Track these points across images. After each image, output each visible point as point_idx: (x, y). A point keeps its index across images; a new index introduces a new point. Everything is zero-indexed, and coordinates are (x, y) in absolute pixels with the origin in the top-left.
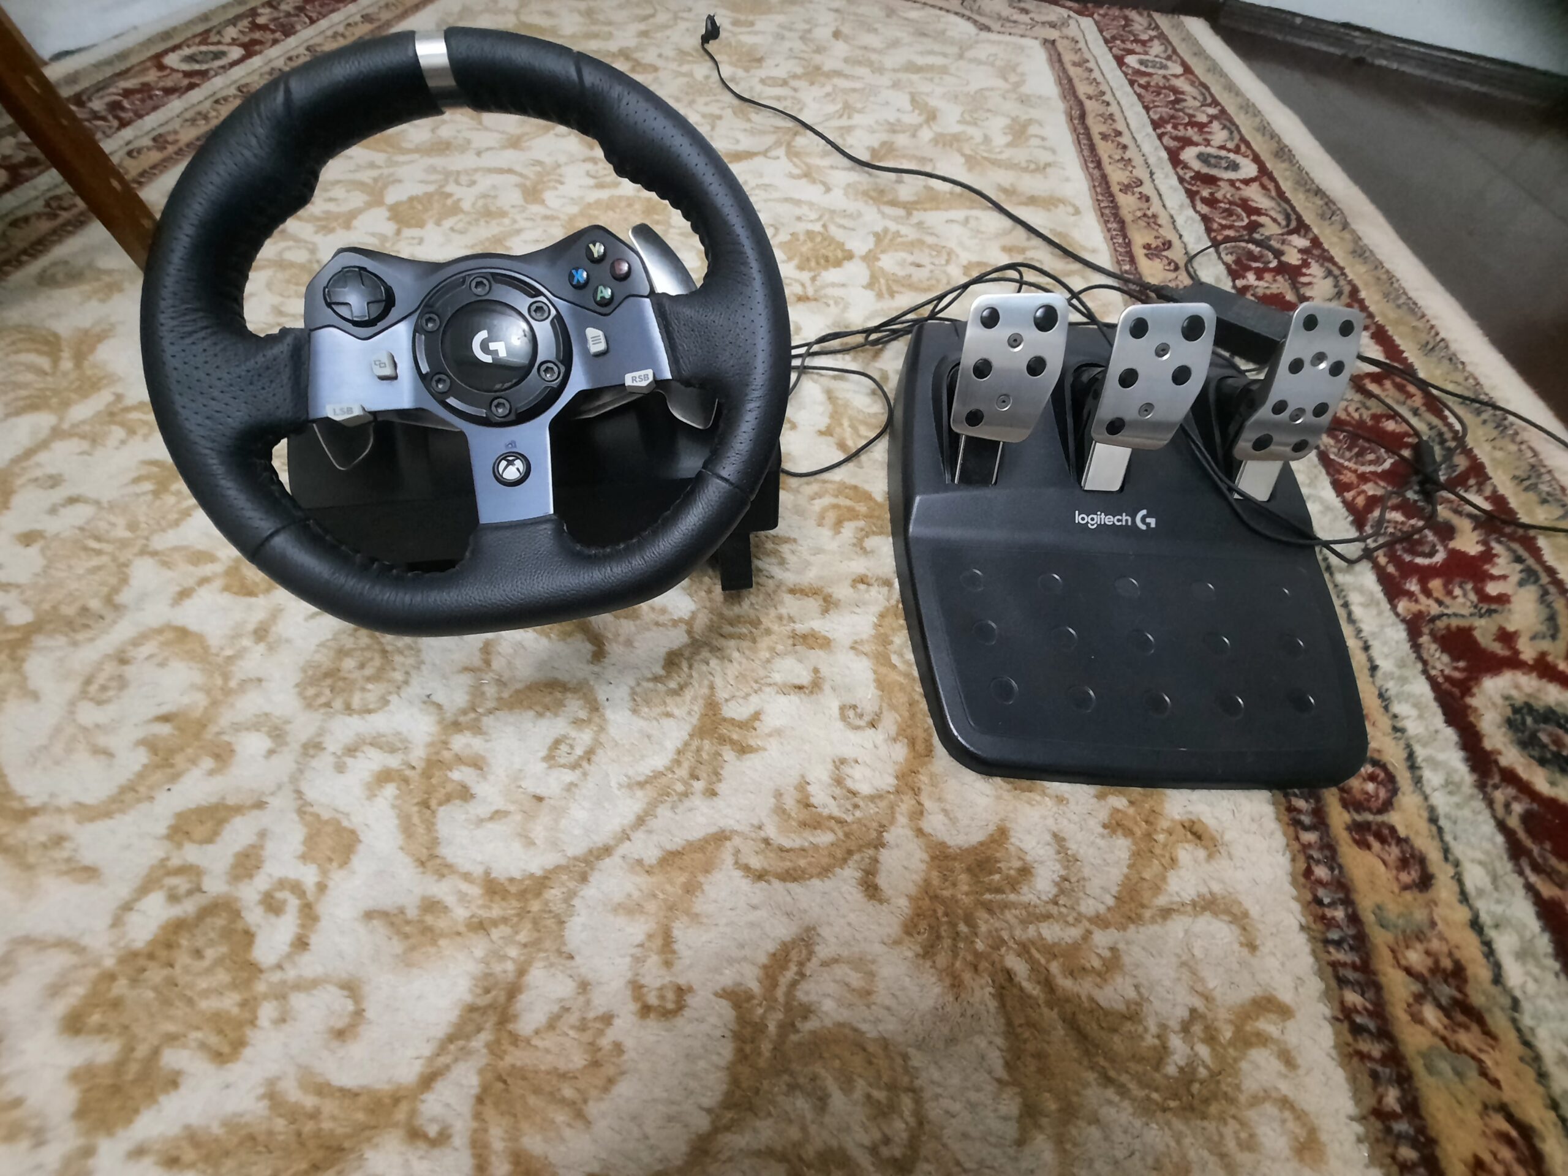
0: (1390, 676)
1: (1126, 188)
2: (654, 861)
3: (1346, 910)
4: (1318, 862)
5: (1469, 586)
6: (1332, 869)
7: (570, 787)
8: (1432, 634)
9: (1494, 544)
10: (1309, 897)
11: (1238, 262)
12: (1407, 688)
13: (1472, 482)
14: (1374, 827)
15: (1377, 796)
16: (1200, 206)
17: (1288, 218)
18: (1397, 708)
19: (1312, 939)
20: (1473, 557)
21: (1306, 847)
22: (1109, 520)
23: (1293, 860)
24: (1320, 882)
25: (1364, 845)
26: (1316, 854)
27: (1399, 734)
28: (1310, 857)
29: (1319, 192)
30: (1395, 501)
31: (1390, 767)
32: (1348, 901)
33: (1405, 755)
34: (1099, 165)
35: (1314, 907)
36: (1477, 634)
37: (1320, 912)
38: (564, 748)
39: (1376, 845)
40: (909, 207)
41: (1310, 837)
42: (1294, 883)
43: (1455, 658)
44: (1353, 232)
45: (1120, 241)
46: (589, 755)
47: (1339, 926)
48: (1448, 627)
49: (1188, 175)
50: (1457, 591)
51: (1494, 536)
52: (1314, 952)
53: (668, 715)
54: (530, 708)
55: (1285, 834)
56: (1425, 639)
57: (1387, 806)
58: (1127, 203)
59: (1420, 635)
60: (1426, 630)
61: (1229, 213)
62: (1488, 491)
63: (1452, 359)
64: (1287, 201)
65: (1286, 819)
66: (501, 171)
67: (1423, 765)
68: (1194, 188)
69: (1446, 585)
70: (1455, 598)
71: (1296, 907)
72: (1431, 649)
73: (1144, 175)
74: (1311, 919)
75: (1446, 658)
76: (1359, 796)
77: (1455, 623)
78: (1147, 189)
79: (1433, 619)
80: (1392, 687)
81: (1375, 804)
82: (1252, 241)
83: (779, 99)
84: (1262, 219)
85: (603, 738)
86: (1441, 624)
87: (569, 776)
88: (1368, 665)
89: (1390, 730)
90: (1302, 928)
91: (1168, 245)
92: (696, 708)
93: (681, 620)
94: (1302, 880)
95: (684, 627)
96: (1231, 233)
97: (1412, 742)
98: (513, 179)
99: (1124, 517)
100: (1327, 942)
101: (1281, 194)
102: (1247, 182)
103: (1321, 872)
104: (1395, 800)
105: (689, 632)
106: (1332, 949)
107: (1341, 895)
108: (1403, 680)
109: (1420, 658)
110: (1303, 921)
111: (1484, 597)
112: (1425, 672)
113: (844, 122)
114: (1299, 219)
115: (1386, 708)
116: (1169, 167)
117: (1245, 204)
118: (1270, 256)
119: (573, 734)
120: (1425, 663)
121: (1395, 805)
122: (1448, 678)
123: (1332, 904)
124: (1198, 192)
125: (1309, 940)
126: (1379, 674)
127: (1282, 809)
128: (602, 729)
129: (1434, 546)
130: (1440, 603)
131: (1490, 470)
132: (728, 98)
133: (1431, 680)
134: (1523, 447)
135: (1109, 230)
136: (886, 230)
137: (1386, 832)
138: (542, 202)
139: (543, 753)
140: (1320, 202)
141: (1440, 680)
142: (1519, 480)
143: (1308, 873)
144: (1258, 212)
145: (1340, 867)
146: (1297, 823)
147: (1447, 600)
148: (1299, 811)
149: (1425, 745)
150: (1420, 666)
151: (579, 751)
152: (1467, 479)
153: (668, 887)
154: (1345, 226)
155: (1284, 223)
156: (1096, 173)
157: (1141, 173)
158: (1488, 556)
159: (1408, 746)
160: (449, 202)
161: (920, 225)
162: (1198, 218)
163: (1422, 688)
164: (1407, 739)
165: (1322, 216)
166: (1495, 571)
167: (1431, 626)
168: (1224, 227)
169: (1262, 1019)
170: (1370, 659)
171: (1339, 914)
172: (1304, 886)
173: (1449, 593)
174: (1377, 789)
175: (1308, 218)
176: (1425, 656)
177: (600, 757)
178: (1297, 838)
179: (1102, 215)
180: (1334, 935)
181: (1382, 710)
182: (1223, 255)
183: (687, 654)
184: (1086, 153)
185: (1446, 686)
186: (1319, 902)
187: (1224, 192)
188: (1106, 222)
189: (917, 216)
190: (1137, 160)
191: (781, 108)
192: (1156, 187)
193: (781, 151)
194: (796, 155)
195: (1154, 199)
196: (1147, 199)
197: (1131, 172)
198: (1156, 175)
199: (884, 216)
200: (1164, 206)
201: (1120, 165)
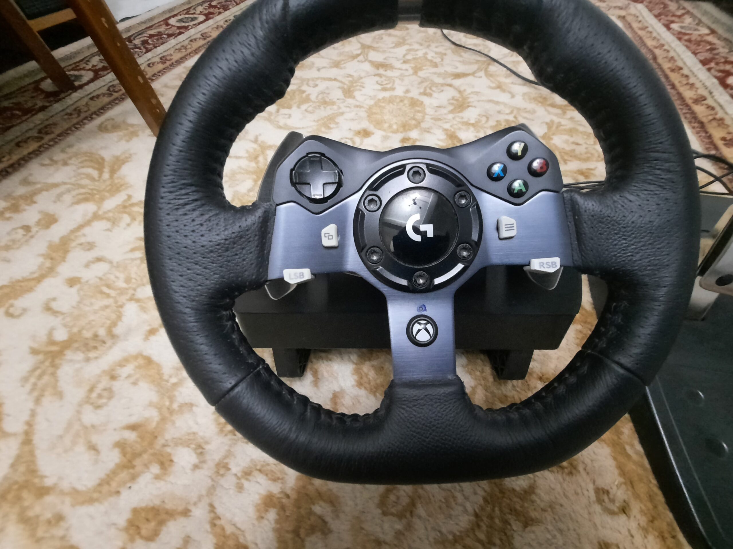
1: (696, 102)
7: (400, 535)
34: (675, 87)
45: (704, 135)
58: (701, 112)
66: (330, 80)
73: (705, 93)
78: (710, 101)
83: (475, 45)
87: (398, 525)
98: (337, 84)
113: (514, 59)
116: (721, 89)
132: (448, 44)
136: (552, 122)
138: (354, 97)
157: (702, 92)
160: (304, 95)
190: (698, 85)
191: (478, 50)
192: (715, 101)
193: (482, 74)
194: (491, 76)
195: (718, 108)
196: (713, 109)
197: (696, 91)
198: (714, 94)
199: (549, 113)
200: (726, 113)
201: (688, 87)
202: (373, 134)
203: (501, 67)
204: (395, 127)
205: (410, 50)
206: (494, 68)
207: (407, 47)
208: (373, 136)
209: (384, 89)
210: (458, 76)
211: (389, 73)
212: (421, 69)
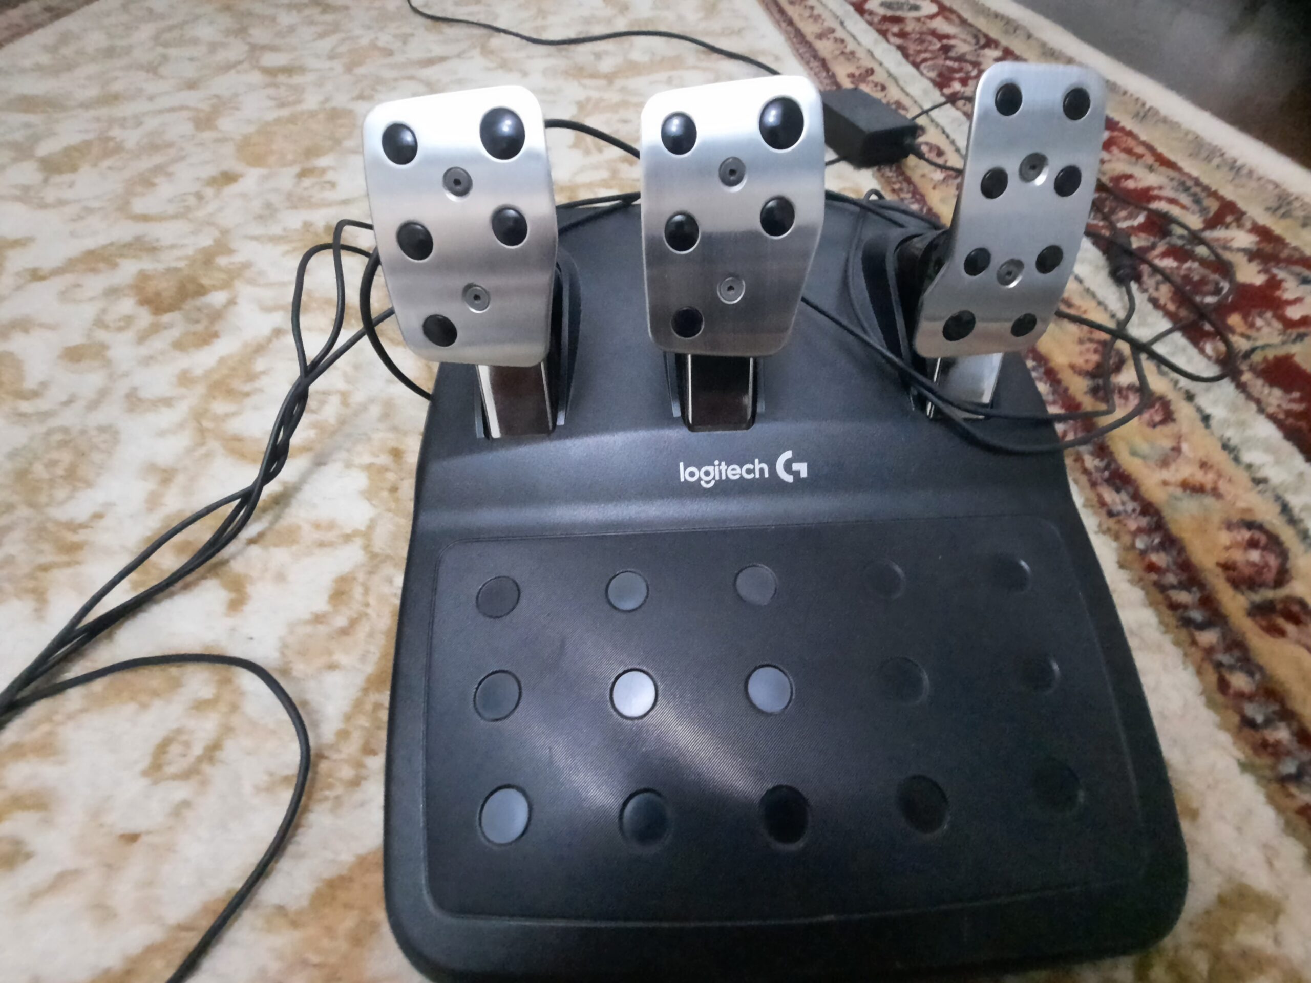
0: (1226, 423)
1: (820, 36)
2: (305, 902)
3: (1289, 726)
4: (1231, 668)
5: (1269, 315)
6: (1251, 674)
7: (180, 809)
8: (1252, 368)
9: (1275, 271)
10: (1236, 719)
11: (940, 75)
12: (1249, 433)
13: (1229, 219)
14: (1279, 606)
15: (1267, 565)
16: (893, 40)
17: (976, 37)
18: (1248, 457)
19: (1262, 780)
20: (1260, 287)
21: (1209, 651)
22: (734, 472)
23: (1199, 672)
24: (1241, 696)
25: (1277, 632)
26: (1225, 659)
27: (1261, 486)
28: (1219, 665)
29: (996, 16)
30: (1161, 247)
31: (1268, 527)
32: (1287, 715)
33: (1278, 509)
34: (791, 23)
35: (1247, 731)
36: (1298, 359)
37: (1258, 736)
38: (175, 749)
39: (1290, 628)
40: (610, 78)
41: (1209, 637)
42: (1211, 704)
43: (1287, 389)
44: (1037, 40)
45: (824, 74)
46: (212, 751)
47: (1289, 753)
48: (1265, 359)
49: (876, 20)
50: (1259, 322)
51: (1272, 264)
52: (1271, 800)
53: (332, 667)
54: (132, 699)
55: (1177, 643)
56: (1247, 377)
57: (1282, 577)
58: (825, 48)
59: (1241, 373)
60: (1244, 367)
61: (921, 41)
62: (1248, 225)
63: (1165, 120)
64: (971, 25)
65: (1173, 622)
66: (172, 110)
67: (1303, 515)
68: (884, 27)
69: (1245, 318)
70: (1259, 329)
71: (1225, 738)
72: (1258, 386)
73: (835, 25)
74: (1250, 752)
75: (1277, 392)
76: (1247, 571)
77: (1271, 354)
78: (840, 33)
79: (1248, 355)
80: (1233, 435)
81: (1270, 576)
82: (947, 58)
83: (470, 14)
84: (952, 42)
85: (235, 721)
86: (1257, 358)
87: (180, 792)
88: (1197, 416)
89: (1250, 484)
90: (1245, 767)
91: (871, 72)
92: (373, 648)
93: (356, 533)
94: (1219, 698)
95: (359, 542)
96: (927, 55)
97: (1280, 492)
98: (185, 114)
99: (758, 465)
100: (1284, 780)
101: (963, 22)
102: (932, 17)
103: (1240, 681)
104: (1289, 565)
105: (366, 548)
106: (1293, 790)
107: (1276, 707)
108: (1242, 424)
109: (1250, 397)
110: (1241, 756)
111: (1289, 324)
112: (1261, 410)
113: (539, 22)
114: (986, 36)
115: (1237, 459)
116: (857, 16)
117: (934, 33)
118: (969, 67)
119: (191, 724)
120: (1258, 402)
121: (1293, 572)
122: (1289, 413)
123: (1268, 722)
124: (887, 31)
125: (1258, 782)
126: (1213, 423)
127: (1163, 608)
128: (234, 708)
129: (1217, 284)
130: (1248, 337)
131: (1242, 205)
132: (419, 20)
133: (1272, 418)
134: (1262, 182)
135: (811, 68)
136: (588, 100)
137: (1295, 608)
138: (215, 128)
139: (145, 763)
140: (1002, 23)
141: (1281, 416)
142: (1272, 210)
143: (1223, 685)
144: (948, 37)
145: (1261, 668)
146: (1187, 623)
147: (1252, 333)
148: (1185, 607)
149: (1297, 490)
150: (1253, 407)
151: (197, 750)
152: (1224, 217)
153: (325, 943)
154: (1029, 36)
155: (973, 41)
156: (789, 28)
157: (830, 23)
158: (1274, 284)
159: (1278, 498)
160: (111, 144)
161: (623, 90)
162: (893, 49)
163: (1267, 430)
164: (1274, 489)
165: (1006, 32)
166: (1288, 296)
167: (1248, 362)
168: (919, 52)
169: (1242, 928)
170: (1199, 410)
171: (1282, 734)
172: (1226, 707)
173: (1252, 325)
174: (1263, 556)
175: (994, 34)
176: (1256, 394)
177: (231, 750)
178: (1194, 643)
179: (802, 58)
180: (1289, 767)
181: (1232, 463)
182: (925, 71)
183: (361, 577)
184: (778, 16)
185: (1290, 421)
186: (1248, 723)
187: (910, 27)
188: (808, 63)
189: (619, 83)
190: (826, 15)
191: (475, 20)
192: (848, 32)
193: (476, 52)
194: (492, 52)
195: (849, 40)
196: (842, 41)
197: (822, 24)
198: (846, 24)
199: (585, 87)
200: (859, 44)
201: (811, 20)
202: (241, 176)
203: (511, 37)
204: (290, 157)
205: (344, 40)
206: (498, 41)
207: (340, 36)
208: (241, 179)
209: (282, 105)
210: (430, 62)
211: (297, 80)
212: (360, 64)
